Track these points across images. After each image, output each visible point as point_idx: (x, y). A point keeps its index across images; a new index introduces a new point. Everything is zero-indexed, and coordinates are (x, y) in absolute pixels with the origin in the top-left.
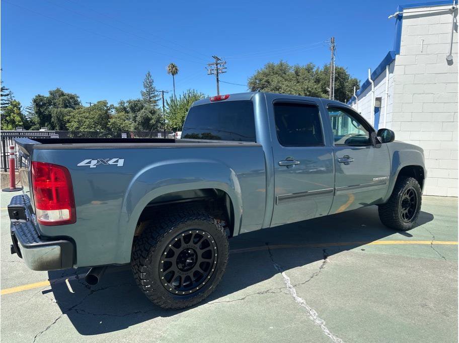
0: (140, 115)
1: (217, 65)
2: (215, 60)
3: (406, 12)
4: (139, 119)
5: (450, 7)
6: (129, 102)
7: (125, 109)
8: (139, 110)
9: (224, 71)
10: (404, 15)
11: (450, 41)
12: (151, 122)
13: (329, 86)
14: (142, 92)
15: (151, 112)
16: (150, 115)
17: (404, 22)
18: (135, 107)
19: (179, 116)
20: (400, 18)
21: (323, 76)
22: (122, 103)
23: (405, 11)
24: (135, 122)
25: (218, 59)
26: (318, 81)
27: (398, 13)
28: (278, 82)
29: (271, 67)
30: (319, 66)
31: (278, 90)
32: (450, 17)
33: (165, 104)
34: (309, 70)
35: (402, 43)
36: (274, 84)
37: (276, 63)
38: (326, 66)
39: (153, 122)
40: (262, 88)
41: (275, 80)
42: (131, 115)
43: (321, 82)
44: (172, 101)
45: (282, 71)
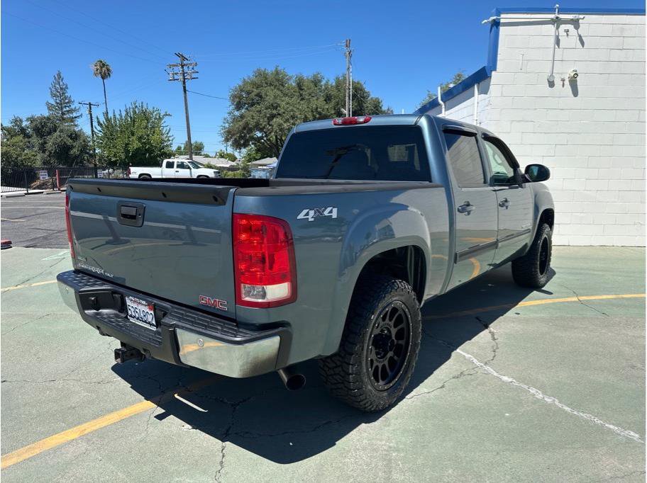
0: (51, 142)
1: (182, 66)
2: (179, 60)
3: (505, 18)
4: (50, 146)
5: (552, 16)
6: (32, 120)
7: (23, 130)
8: (49, 133)
9: (194, 76)
10: (502, 21)
11: (551, 59)
12: (72, 152)
13: (344, 106)
14: (48, 104)
15: (70, 136)
16: (69, 142)
17: (502, 29)
18: (42, 128)
19: (120, 143)
20: (496, 24)
21: (334, 93)
22: (17, 121)
23: (502, 16)
24: (44, 152)
25: (184, 58)
26: (328, 99)
27: (495, 18)
28: (275, 97)
29: (261, 75)
30: (329, 79)
31: (276, 108)
32: (551, 29)
33: (95, 124)
34: (316, 82)
35: (499, 57)
36: (270, 99)
37: (270, 70)
38: (338, 78)
39: (75, 151)
40: (252, 105)
41: (271, 94)
42: (35, 140)
43: (333, 101)
44: (108, 120)
45: (278, 81)
